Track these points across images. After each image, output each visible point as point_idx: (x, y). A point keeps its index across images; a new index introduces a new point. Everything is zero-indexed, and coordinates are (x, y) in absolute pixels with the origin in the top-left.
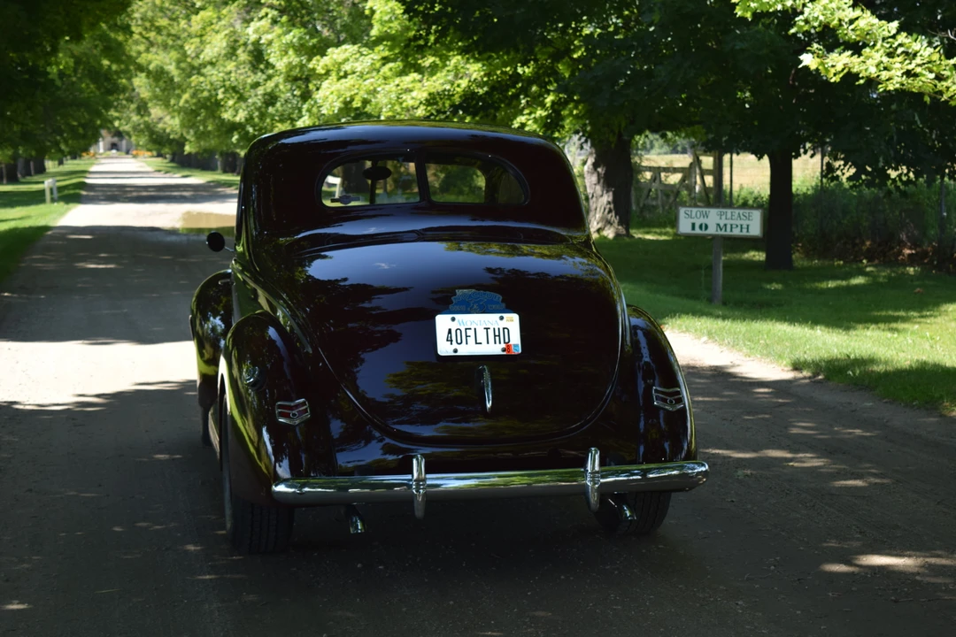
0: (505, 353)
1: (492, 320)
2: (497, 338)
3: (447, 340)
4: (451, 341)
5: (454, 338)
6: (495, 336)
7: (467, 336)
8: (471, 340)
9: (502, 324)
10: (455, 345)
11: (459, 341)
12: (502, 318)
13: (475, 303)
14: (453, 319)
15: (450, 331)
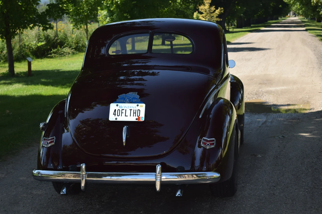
0: (137, 121)
1: (134, 106)
2: (135, 114)
3: (114, 114)
4: (115, 114)
5: (116, 114)
6: (134, 113)
7: (122, 113)
8: (123, 114)
9: (138, 108)
10: (116, 116)
11: (118, 115)
12: (138, 105)
13: (128, 98)
14: (117, 105)
15: (115, 110)
